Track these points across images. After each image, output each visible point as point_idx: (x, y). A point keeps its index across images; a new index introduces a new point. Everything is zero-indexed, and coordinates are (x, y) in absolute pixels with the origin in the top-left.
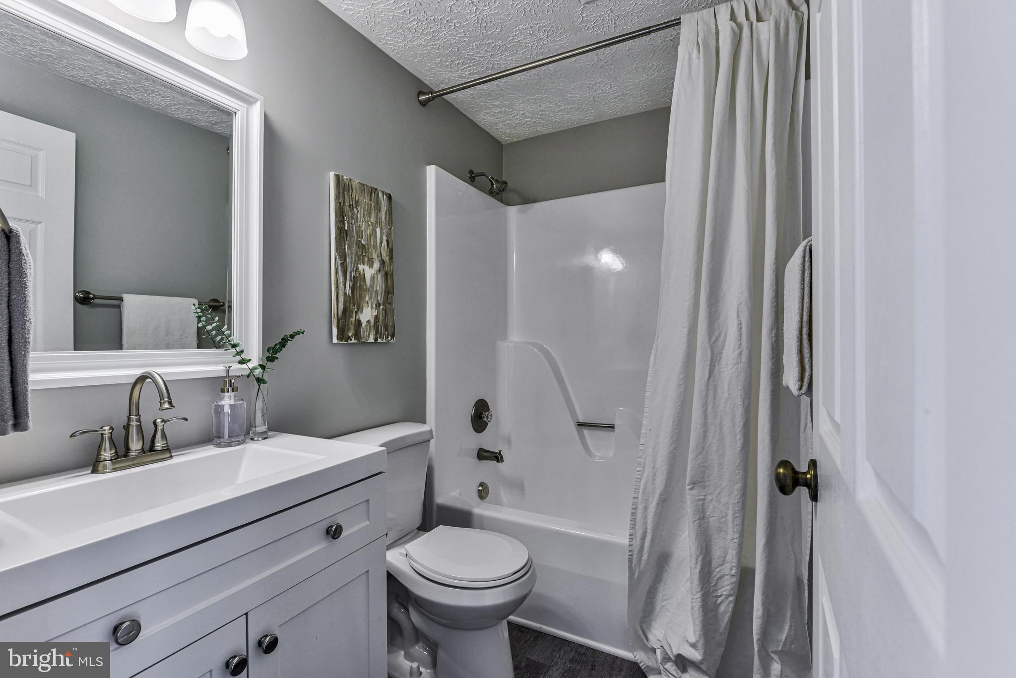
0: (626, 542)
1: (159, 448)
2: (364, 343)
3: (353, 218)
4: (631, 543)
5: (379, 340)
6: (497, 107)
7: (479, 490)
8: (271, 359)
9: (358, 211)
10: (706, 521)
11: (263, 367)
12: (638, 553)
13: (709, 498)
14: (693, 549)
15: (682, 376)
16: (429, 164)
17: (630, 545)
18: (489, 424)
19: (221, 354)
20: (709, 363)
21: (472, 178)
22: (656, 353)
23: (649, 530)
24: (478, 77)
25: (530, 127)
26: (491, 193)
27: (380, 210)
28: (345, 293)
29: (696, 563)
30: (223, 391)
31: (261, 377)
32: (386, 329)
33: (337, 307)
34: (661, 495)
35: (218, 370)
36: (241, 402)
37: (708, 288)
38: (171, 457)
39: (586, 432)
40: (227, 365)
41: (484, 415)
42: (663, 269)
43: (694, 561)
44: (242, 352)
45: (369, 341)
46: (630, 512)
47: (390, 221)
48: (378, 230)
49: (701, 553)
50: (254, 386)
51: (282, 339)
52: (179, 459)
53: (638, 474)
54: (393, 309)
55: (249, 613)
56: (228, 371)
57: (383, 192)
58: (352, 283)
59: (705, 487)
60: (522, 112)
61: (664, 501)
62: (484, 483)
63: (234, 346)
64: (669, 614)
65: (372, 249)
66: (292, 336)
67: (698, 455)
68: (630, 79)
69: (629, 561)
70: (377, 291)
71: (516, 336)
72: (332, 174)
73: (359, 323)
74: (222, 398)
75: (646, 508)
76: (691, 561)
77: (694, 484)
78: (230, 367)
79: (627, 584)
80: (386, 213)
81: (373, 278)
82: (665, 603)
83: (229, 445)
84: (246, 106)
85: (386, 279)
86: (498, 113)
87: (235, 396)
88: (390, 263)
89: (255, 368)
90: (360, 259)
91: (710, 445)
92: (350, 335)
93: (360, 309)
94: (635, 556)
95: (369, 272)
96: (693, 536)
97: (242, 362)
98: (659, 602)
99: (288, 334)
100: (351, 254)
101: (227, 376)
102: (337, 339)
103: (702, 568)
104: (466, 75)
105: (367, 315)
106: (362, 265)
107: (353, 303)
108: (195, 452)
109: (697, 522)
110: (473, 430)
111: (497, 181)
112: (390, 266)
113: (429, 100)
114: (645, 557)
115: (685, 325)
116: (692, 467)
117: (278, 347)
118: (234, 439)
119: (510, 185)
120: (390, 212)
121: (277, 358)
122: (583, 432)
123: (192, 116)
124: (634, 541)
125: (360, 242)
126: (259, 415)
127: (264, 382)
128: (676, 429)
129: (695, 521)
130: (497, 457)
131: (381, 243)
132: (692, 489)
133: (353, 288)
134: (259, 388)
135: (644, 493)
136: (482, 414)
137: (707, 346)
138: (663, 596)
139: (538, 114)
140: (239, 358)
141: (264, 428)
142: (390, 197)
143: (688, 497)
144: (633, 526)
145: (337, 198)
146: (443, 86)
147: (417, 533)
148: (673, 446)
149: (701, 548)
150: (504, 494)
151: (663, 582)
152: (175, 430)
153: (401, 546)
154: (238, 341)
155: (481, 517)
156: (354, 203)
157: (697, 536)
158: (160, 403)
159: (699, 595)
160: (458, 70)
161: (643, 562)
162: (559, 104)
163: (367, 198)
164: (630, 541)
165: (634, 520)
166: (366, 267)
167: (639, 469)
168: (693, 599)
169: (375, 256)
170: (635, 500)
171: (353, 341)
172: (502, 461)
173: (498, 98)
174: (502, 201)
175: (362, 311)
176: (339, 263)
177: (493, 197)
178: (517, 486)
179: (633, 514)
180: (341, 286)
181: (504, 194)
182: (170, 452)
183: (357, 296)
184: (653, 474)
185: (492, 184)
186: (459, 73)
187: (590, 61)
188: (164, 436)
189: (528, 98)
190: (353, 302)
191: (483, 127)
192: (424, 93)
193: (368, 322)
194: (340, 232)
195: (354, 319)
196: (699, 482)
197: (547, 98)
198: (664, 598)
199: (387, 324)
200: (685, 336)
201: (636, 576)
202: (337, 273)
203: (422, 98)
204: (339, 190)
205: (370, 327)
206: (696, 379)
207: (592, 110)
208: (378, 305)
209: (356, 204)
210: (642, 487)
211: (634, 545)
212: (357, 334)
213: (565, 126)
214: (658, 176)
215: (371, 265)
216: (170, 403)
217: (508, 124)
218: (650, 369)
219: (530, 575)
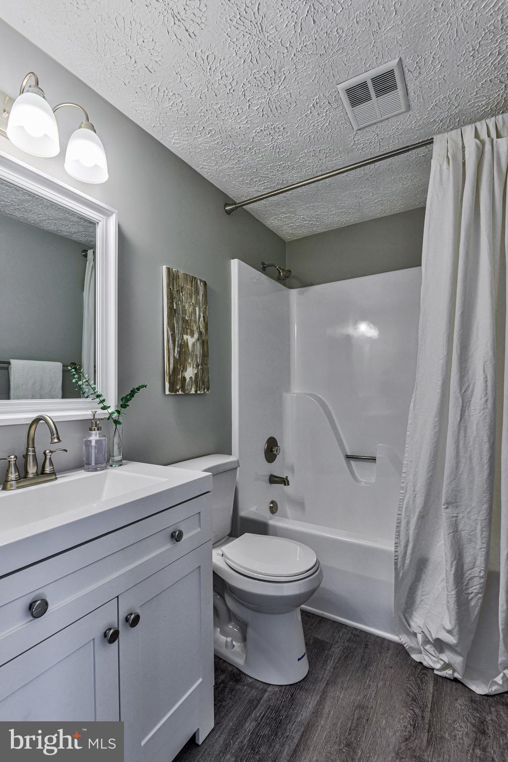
0: (393, 549)
1: (48, 472)
2: (187, 394)
3: (179, 300)
4: (396, 550)
5: (198, 392)
6: (284, 213)
7: (270, 507)
8: (124, 406)
9: (183, 295)
10: (458, 533)
11: (118, 412)
12: (402, 558)
13: (461, 515)
14: (449, 555)
15: (437, 419)
16: (233, 258)
17: (395, 551)
18: (278, 456)
19: (90, 402)
20: (460, 409)
21: (264, 268)
22: (415, 400)
23: (411, 540)
24: (270, 191)
25: (308, 228)
26: (279, 279)
27: (198, 294)
28: (174, 357)
29: (451, 567)
30: (91, 430)
31: (117, 419)
32: (203, 384)
33: (169, 367)
34: (420, 512)
35: (87, 414)
36: (104, 438)
37: (459, 350)
38: (56, 478)
39: (353, 463)
40: (94, 411)
41: (274, 449)
42: (420, 336)
43: (449, 565)
44: (104, 400)
45: (191, 393)
46: (395, 525)
47: (206, 301)
48: (197, 309)
49: (455, 559)
50: (112, 427)
51: (131, 391)
52: (62, 480)
53: (401, 496)
54: (208, 368)
55: (119, 597)
56: (94, 415)
57: (200, 280)
58: (179, 349)
59: (457, 507)
60: (302, 217)
61: (423, 517)
62: (275, 501)
63: (98, 396)
64: (428, 607)
65: (193, 324)
66: (138, 389)
67: (451, 481)
68: (389, 188)
69: (395, 564)
70: (196, 355)
71: (297, 389)
72: (164, 267)
73: (184, 379)
74: (90, 435)
75: (408, 523)
76: (446, 564)
77: (448, 504)
78: (96, 412)
79: (393, 582)
80: (203, 296)
81: (194, 345)
82: (423, 598)
83: (96, 470)
84: (105, 218)
85: (203, 346)
86: (284, 218)
87: (99, 434)
88: (206, 333)
89: (113, 413)
90: (184, 331)
91: (462, 474)
92: (178, 388)
93: (185, 369)
94: (399, 560)
95: (191, 340)
96: (449, 545)
97: (104, 408)
98: (419, 597)
99: (136, 387)
100: (179, 327)
101: (94, 419)
102: (169, 391)
103: (457, 571)
104: (262, 190)
105: (190, 373)
106: (186, 336)
107: (179, 365)
108: (72, 475)
109: (451, 534)
110: (266, 461)
111: (283, 270)
112: (206, 335)
113: (233, 210)
114: (407, 561)
115: (439, 379)
116: (447, 491)
117: (128, 397)
118: (99, 466)
119: (293, 273)
120: (205, 295)
121: (128, 406)
122: (350, 463)
123: (57, 228)
124: (399, 547)
125: (185, 317)
126: (116, 447)
127: (120, 423)
128: (432, 461)
129: (450, 533)
130: (285, 481)
131: (199, 318)
132: (447, 508)
133: (180, 353)
134: (116, 428)
135: (406, 511)
136: (272, 448)
137: (459, 395)
138: (422, 592)
139: (315, 218)
140: (101, 405)
141: (119, 458)
142: (205, 284)
143: (443, 514)
144: (398, 537)
145: (168, 285)
146: (244, 199)
147: (228, 539)
148: (430, 474)
149: (455, 555)
150: (289, 510)
151: (422, 581)
152: (59, 458)
153: (218, 548)
154: (101, 393)
155: (275, 527)
156: (180, 289)
157: (452, 545)
158: (52, 439)
159: (454, 592)
160: (255, 186)
161: (406, 565)
162: (332, 209)
163: (190, 284)
164: (395, 548)
165: (398, 532)
166: (189, 337)
167: (402, 492)
168: (449, 595)
169: (195, 328)
170: (399, 516)
171: (180, 392)
172: (288, 485)
173: (284, 207)
174: (285, 286)
175: (186, 370)
176: (170, 334)
177: (280, 282)
178: (300, 504)
179: (398, 527)
180: (172, 351)
181: (287, 280)
182: (56, 475)
183: (183, 359)
184: (414, 496)
185: (280, 273)
186: (256, 188)
187: (358, 175)
188: (51, 463)
189: (308, 205)
190: (180, 363)
191: (271, 229)
192: (230, 205)
193: (191, 378)
194: (171, 311)
195: (180, 376)
196: (452, 503)
197: (323, 205)
198: (423, 593)
199: (204, 380)
200: (439, 387)
201: (401, 575)
202: (168, 341)
203: (227, 208)
204: (170, 279)
205: (192, 382)
206: (449, 421)
207: (357, 213)
208: (197, 366)
209: (182, 289)
210: (404, 506)
211: (399, 551)
212: (183, 388)
213: (335, 227)
214: (416, 262)
215: (192, 336)
216: (58, 438)
217: (291, 226)
218: (410, 414)
219: (319, 573)
